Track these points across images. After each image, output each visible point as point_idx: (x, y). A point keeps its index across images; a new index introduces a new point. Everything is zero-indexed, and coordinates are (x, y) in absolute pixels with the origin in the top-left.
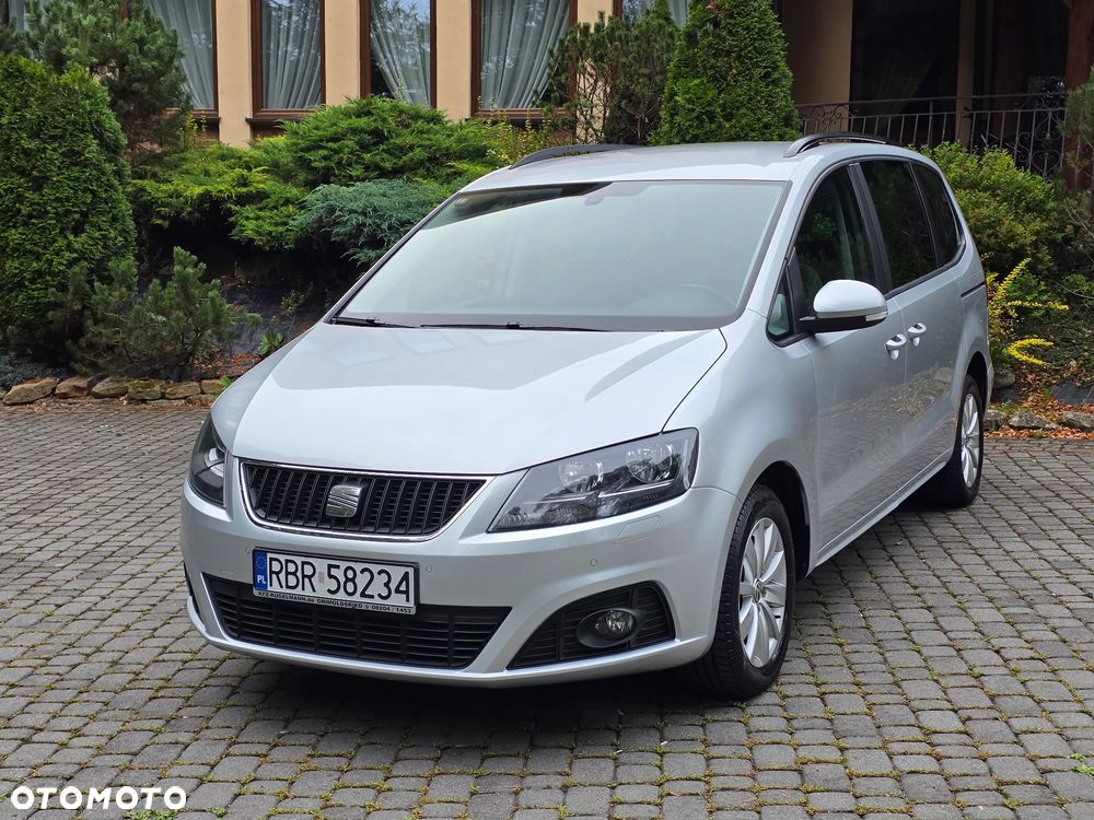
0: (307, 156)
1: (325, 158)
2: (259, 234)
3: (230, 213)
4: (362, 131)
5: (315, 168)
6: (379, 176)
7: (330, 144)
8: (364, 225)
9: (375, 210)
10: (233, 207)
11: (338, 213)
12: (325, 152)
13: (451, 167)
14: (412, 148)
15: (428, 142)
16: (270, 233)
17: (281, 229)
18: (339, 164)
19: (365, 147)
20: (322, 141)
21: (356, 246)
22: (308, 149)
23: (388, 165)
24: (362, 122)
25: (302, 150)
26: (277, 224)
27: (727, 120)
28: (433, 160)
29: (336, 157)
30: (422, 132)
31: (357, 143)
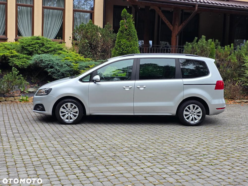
0: (27, 48)
1: (32, 49)
2: (19, 64)
3: (9, 59)
4: (40, 43)
5: (29, 50)
6: (44, 53)
7: (33, 46)
8: (50, 64)
9: (52, 60)
10: (10, 58)
11: (43, 61)
12: (32, 47)
13: (58, 52)
14: (50, 48)
15: (53, 46)
16: (22, 65)
17: (24, 64)
18: (35, 50)
19: (40, 46)
20: (30, 45)
21: (48, 68)
22: (26, 46)
23: (46, 51)
24: (39, 41)
25: (25, 46)
26: (23, 63)
27: (130, 48)
28: (54, 50)
29: (35, 49)
30: (51, 44)
31: (39, 46)
